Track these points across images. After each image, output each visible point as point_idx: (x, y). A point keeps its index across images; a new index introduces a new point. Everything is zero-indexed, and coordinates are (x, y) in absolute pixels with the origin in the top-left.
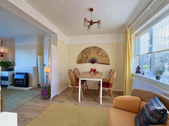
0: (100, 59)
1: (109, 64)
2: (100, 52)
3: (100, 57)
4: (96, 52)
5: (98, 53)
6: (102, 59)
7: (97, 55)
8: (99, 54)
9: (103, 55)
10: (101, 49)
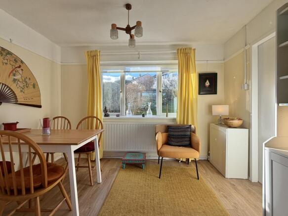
0: (22, 91)
1: (40, 107)
2: (21, 72)
3: (22, 85)
4: (9, 68)
5: (13, 72)
6: (26, 92)
7: (12, 77)
8: (18, 77)
9: (27, 80)
10: (22, 62)
